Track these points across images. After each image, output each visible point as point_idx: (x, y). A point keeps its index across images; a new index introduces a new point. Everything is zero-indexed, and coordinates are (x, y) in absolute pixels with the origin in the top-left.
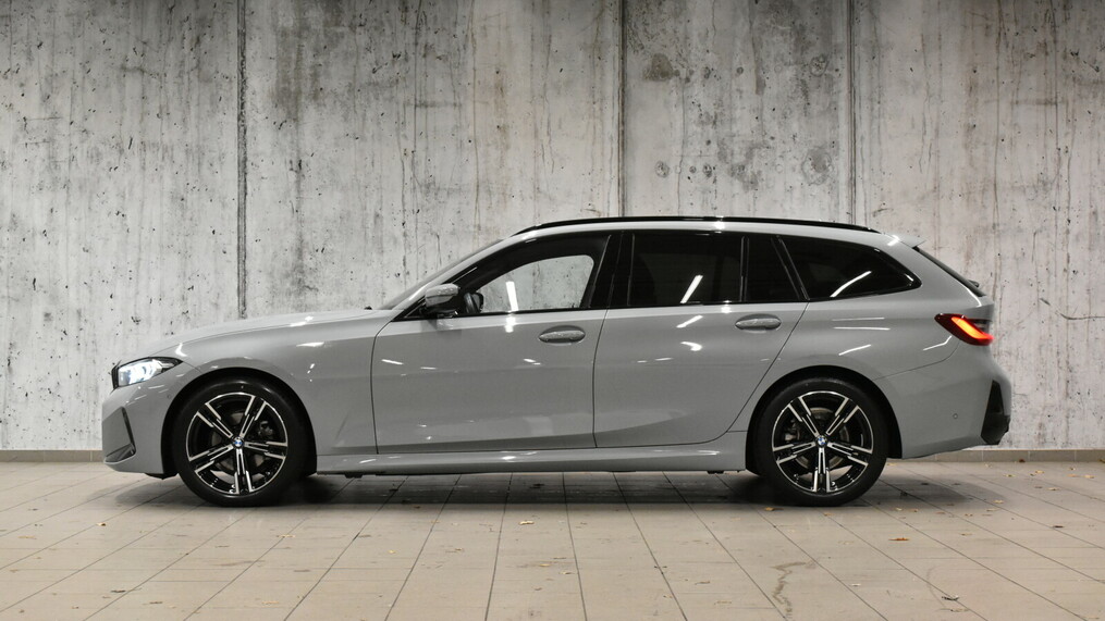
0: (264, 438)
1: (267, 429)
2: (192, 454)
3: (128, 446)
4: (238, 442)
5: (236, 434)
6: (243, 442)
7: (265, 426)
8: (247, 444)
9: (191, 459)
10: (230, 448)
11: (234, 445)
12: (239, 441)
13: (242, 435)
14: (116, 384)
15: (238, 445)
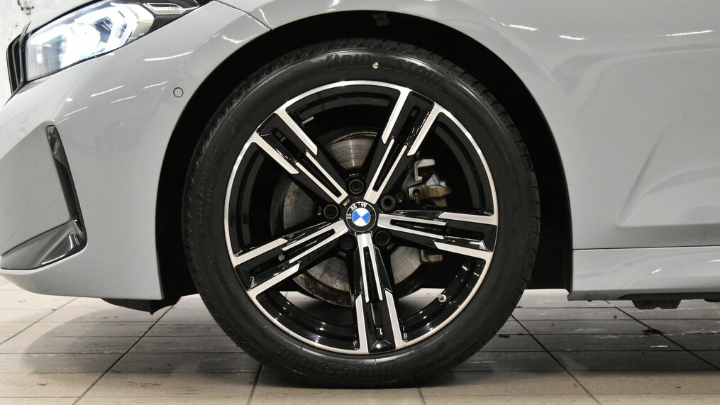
0: (426, 205)
1: (432, 182)
2: (241, 248)
3: (64, 226)
4: (361, 216)
5: (356, 195)
6: (373, 217)
7: (426, 173)
8: (384, 222)
9: (237, 261)
10: (340, 229)
11: (349, 223)
12: (362, 212)
13: (372, 196)
14: (19, 78)
15: (360, 223)
